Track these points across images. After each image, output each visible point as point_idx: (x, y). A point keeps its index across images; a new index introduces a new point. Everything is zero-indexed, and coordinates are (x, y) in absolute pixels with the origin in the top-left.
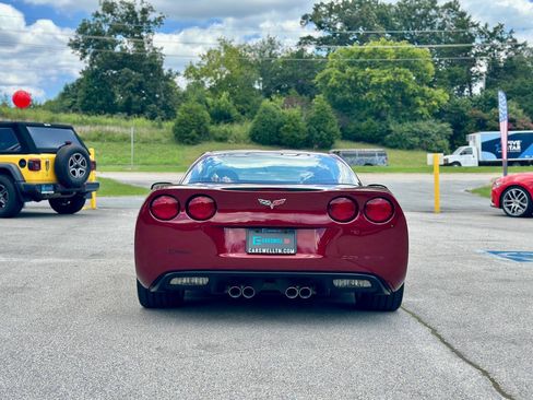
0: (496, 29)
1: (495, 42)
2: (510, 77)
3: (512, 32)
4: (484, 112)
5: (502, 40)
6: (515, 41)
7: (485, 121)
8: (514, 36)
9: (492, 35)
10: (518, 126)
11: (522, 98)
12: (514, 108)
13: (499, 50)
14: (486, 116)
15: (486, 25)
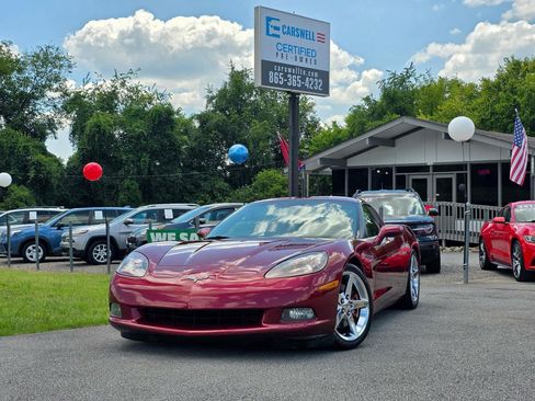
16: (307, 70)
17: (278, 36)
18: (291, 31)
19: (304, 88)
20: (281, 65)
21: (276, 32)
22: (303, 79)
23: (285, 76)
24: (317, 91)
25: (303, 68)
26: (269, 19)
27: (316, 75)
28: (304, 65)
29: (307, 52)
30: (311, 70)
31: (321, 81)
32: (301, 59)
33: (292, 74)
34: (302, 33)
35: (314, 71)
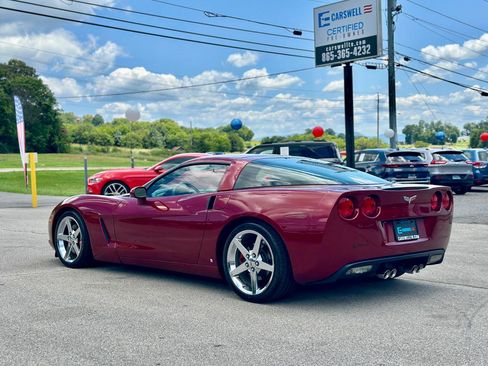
16: (354, 41)
17: (329, 24)
18: (339, 16)
19: (352, 57)
20: (331, 46)
21: (327, 22)
22: (351, 49)
23: (335, 53)
24: (366, 55)
25: (350, 42)
26: (320, 15)
27: (364, 42)
28: (352, 38)
29: (354, 26)
30: (359, 40)
31: (369, 46)
32: (349, 35)
33: (341, 49)
34: (349, 13)
35: (361, 40)
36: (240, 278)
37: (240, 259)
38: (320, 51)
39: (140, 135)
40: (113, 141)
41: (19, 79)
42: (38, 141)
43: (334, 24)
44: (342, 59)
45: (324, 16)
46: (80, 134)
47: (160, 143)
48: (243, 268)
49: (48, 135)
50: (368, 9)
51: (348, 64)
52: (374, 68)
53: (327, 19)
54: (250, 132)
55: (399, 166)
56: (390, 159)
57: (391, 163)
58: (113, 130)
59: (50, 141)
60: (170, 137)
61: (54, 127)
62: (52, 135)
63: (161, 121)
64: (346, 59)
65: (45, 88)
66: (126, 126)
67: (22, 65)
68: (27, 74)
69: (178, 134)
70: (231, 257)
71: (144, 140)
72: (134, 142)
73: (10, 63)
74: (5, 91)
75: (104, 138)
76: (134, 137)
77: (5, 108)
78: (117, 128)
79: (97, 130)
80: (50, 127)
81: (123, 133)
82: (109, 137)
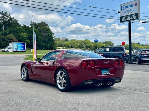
0: (5, 13)
1: (5, 16)
2: (10, 27)
3: (10, 14)
4: (4, 36)
5: (7, 16)
6: (11, 17)
7: (4, 39)
8: (10, 15)
9: (4, 15)
10: (14, 41)
11: (14, 33)
12: (12, 36)
13: (6, 19)
14: (5, 37)
15: (3, 12)
17: (124, 10)
18: (127, 7)
19: (131, 20)
20: (125, 16)
21: (124, 9)
22: (131, 17)
23: (126, 18)
27: (135, 15)
28: (131, 14)
29: (132, 10)
30: (133, 14)
31: (136, 16)
32: (130, 13)
33: (128, 17)
34: (130, 6)
35: (134, 14)
36: (60, 85)
37: (60, 79)
38: (121, 18)
39: (78, 44)
40: (70, 46)
41: (43, 27)
42: (48, 46)
43: (126, 9)
44: (128, 20)
45: (123, 7)
46: (61, 44)
47: (84, 47)
48: (60, 81)
49: (51, 44)
50: (136, 5)
51: (130, 22)
52: (145, 23)
53: (124, 8)
54: (113, 43)
55: (146, 54)
56: (143, 52)
57: (143, 53)
58: (70, 43)
59: (51, 46)
60: (87, 45)
61: (52, 42)
62: (52, 44)
63: (85, 40)
64: (129, 20)
65: (50, 30)
66: (74, 42)
67: (44, 23)
68: (46, 26)
69: (90, 44)
70: (58, 78)
71: (79, 46)
72: (77, 46)
73: (41, 23)
74: (39, 31)
75: (68, 45)
76: (77, 45)
77: (39, 36)
78: (72, 42)
79: (66, 43)
80: (51, 42)
81: (74, 44)
82: (69, 45)
